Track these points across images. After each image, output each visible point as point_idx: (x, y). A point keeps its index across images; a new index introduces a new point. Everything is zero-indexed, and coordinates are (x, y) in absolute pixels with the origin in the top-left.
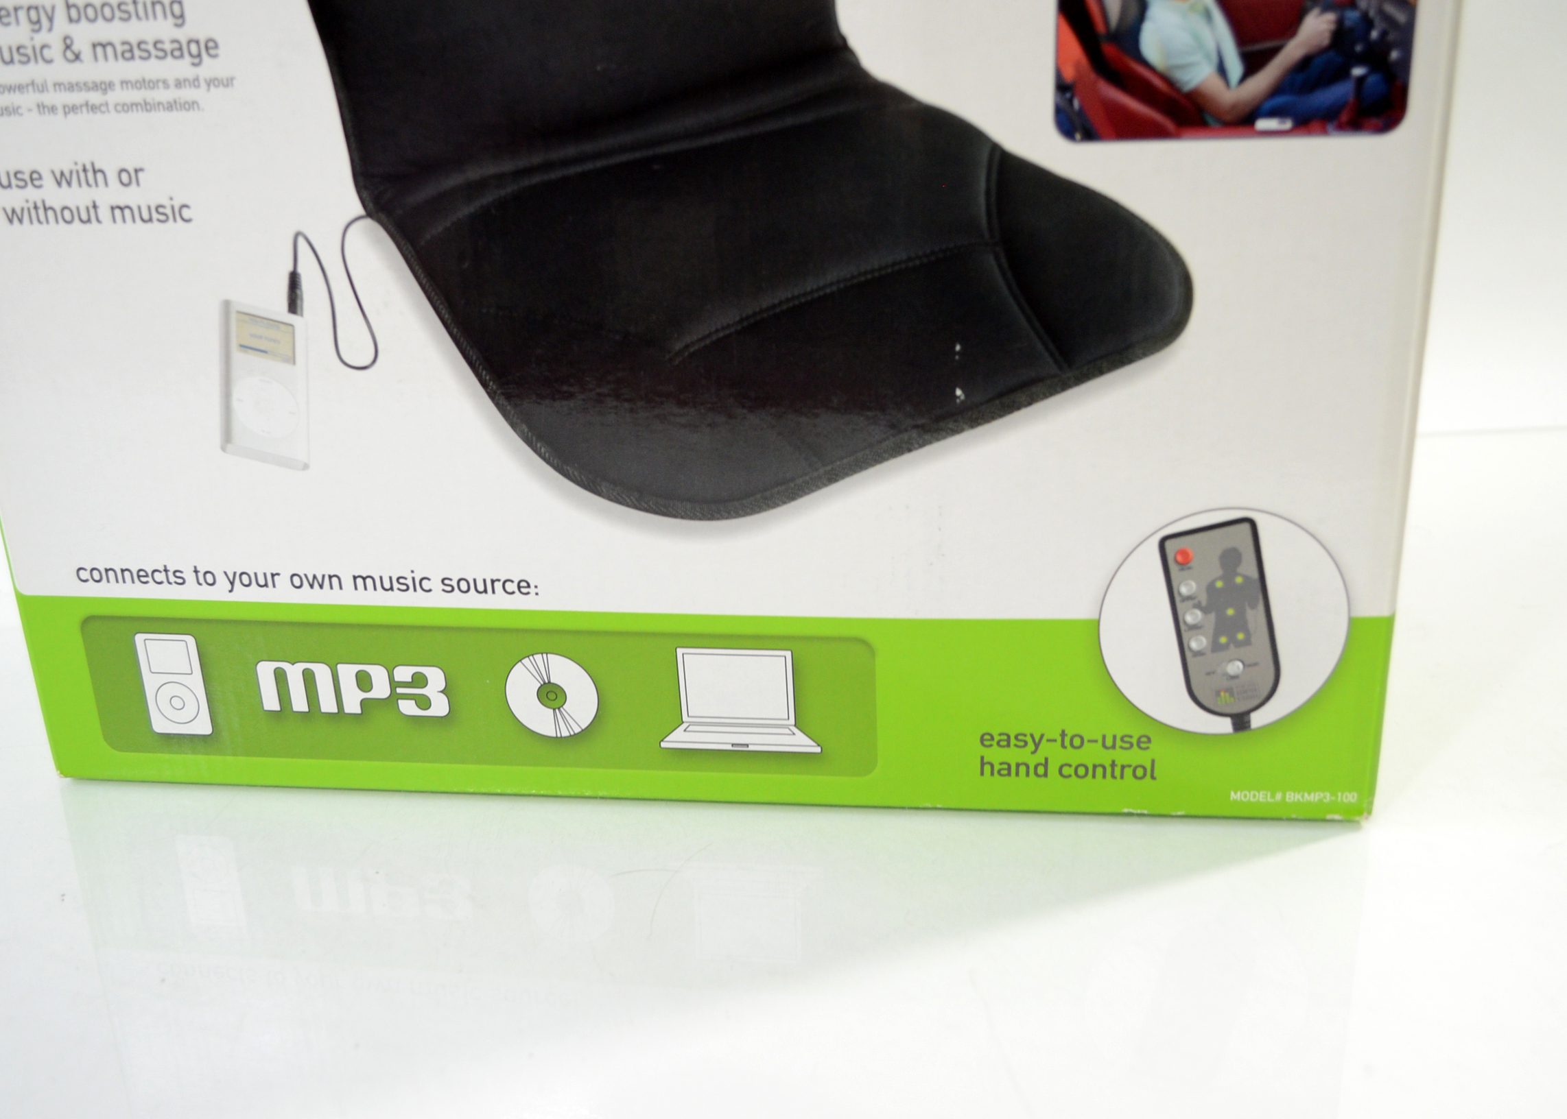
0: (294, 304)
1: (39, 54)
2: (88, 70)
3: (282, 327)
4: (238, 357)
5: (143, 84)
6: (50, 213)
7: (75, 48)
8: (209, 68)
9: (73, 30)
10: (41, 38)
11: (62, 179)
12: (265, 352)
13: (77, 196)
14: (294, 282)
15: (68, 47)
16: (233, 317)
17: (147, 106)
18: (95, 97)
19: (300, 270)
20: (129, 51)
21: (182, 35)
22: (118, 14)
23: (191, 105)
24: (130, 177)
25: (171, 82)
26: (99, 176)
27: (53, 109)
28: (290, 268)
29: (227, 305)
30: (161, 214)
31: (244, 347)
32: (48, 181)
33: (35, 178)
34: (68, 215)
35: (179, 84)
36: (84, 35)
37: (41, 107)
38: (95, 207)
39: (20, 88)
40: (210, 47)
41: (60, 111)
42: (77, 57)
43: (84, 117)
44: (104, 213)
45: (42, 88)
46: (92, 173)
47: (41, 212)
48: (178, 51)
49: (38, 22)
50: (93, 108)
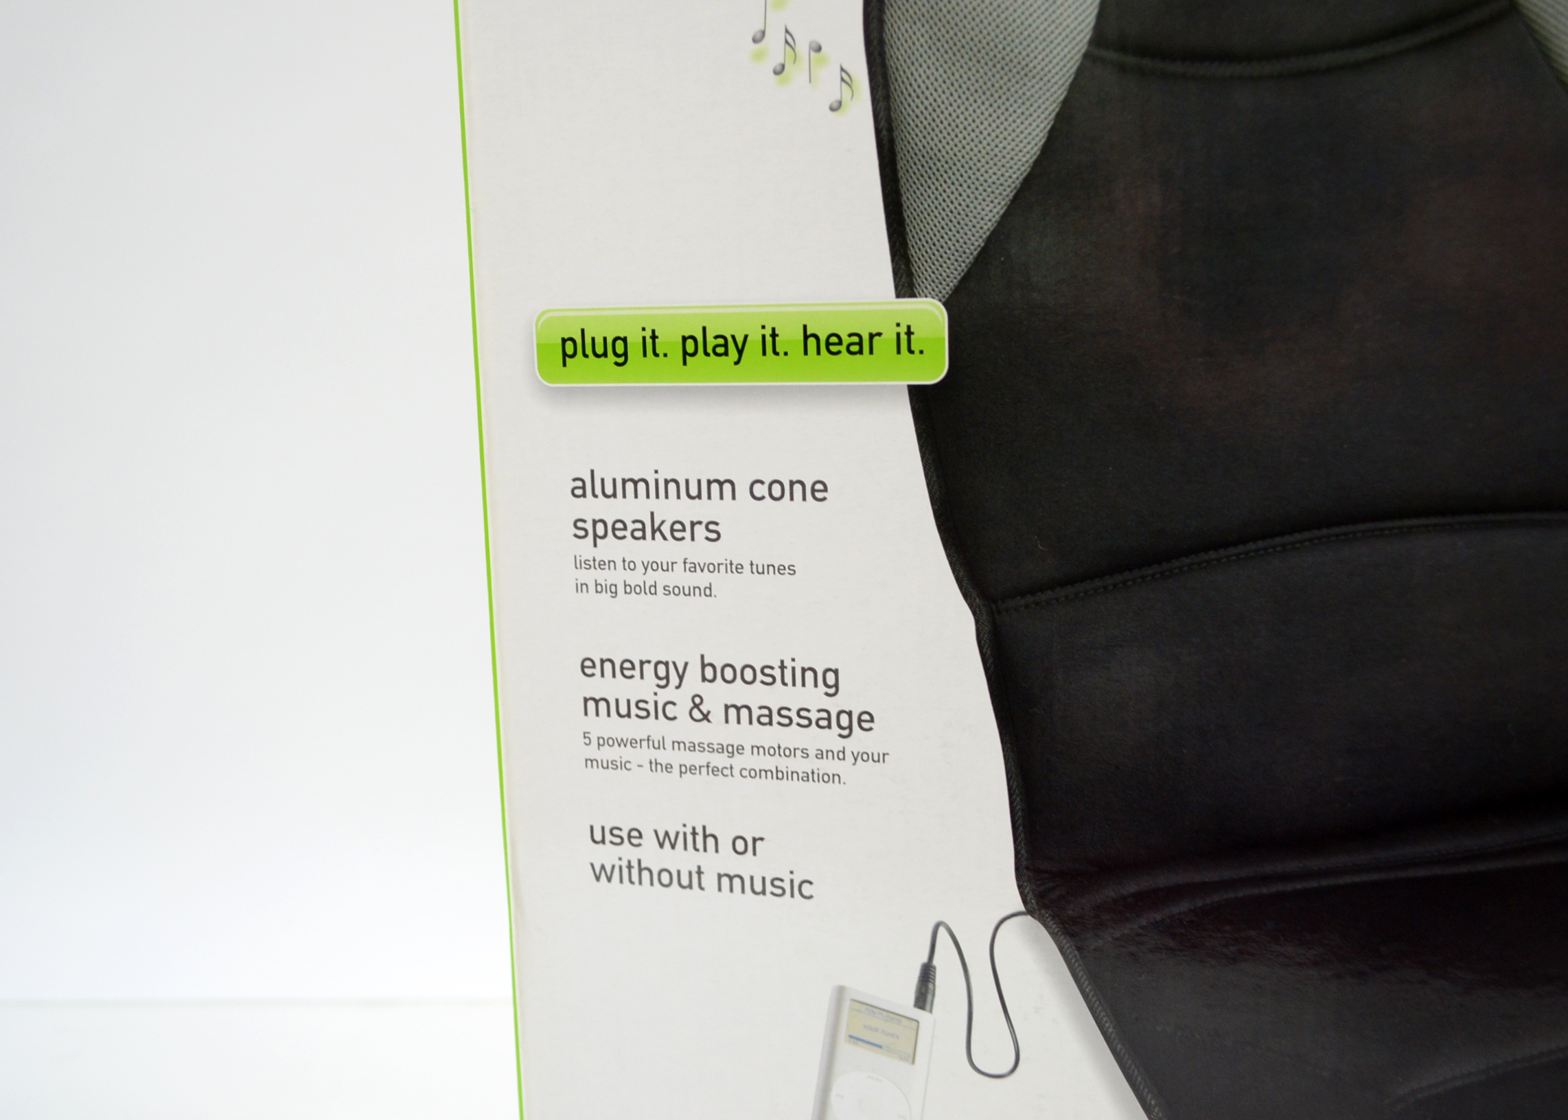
0: (923, 997)
1: (663, 711)
2: (717, 731)
3: (904, 1021)
4: (846, 1049)
5: (777, 751)
6: (645, 874)
7: (704, 708)
8: (859, 741)
9: (705, 689)
10: (664, 695)
11: (665, 840)
12: (880, 1047)
13: (681, 860)
14: (927, 974)
15: (696, 706)
16: (847, 1004)
17: (778, 774)
18: (719, 760)
19: (935, 962)
20: (767, 717)
21: (833, 705)
22: (760, 677)
23: (835, 778)
24: (747, 845)
25: (812, 753)
26: (710, 841)
27: (668, 768)
28: (925, 959)
29: (841, 991)
30: (776, 887)
31: (854, 1038)
32: (649, 841)
33: (635, 836)
34: (666, 878)
35: (820, 755)
36: (717, 696)
37: (654, 765)
38: (699, 872)
39: (633, 743)
40: (866, 720)
41: (676, 770)
42: (706, 717)
43: (704, 778)
44: (709, 880)
45: (660, 745)
46: (703, 838)
47: (636, 872)
48: (826, 720)
49: (667, 677)
50: (715, 771)
